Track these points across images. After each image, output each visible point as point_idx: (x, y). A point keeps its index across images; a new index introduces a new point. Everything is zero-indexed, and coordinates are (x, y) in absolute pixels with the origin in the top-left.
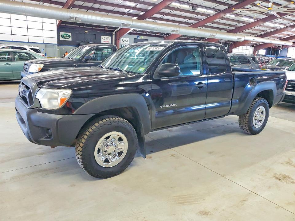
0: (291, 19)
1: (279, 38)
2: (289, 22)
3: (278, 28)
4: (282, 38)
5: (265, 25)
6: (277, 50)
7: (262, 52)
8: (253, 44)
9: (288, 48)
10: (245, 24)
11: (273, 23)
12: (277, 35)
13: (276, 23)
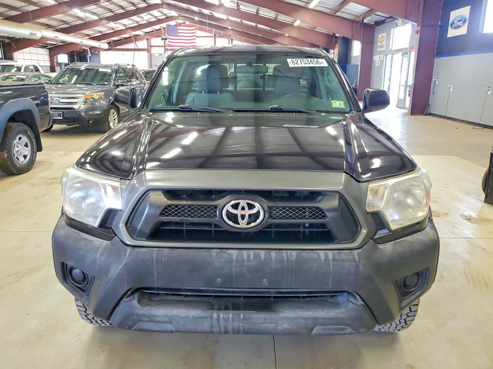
0: (108, 7)
1: (88, 35)
2: (105, 11)
3: (87, 20)
4: (92, 36)
5: (70, 12)
6: (84, 56)
7: (63, 58)
8: (48, 44)
9: (99, 52)
10: (38, 8)
11: (83, 11)
12: (86, 32)
13: (86, 11)
